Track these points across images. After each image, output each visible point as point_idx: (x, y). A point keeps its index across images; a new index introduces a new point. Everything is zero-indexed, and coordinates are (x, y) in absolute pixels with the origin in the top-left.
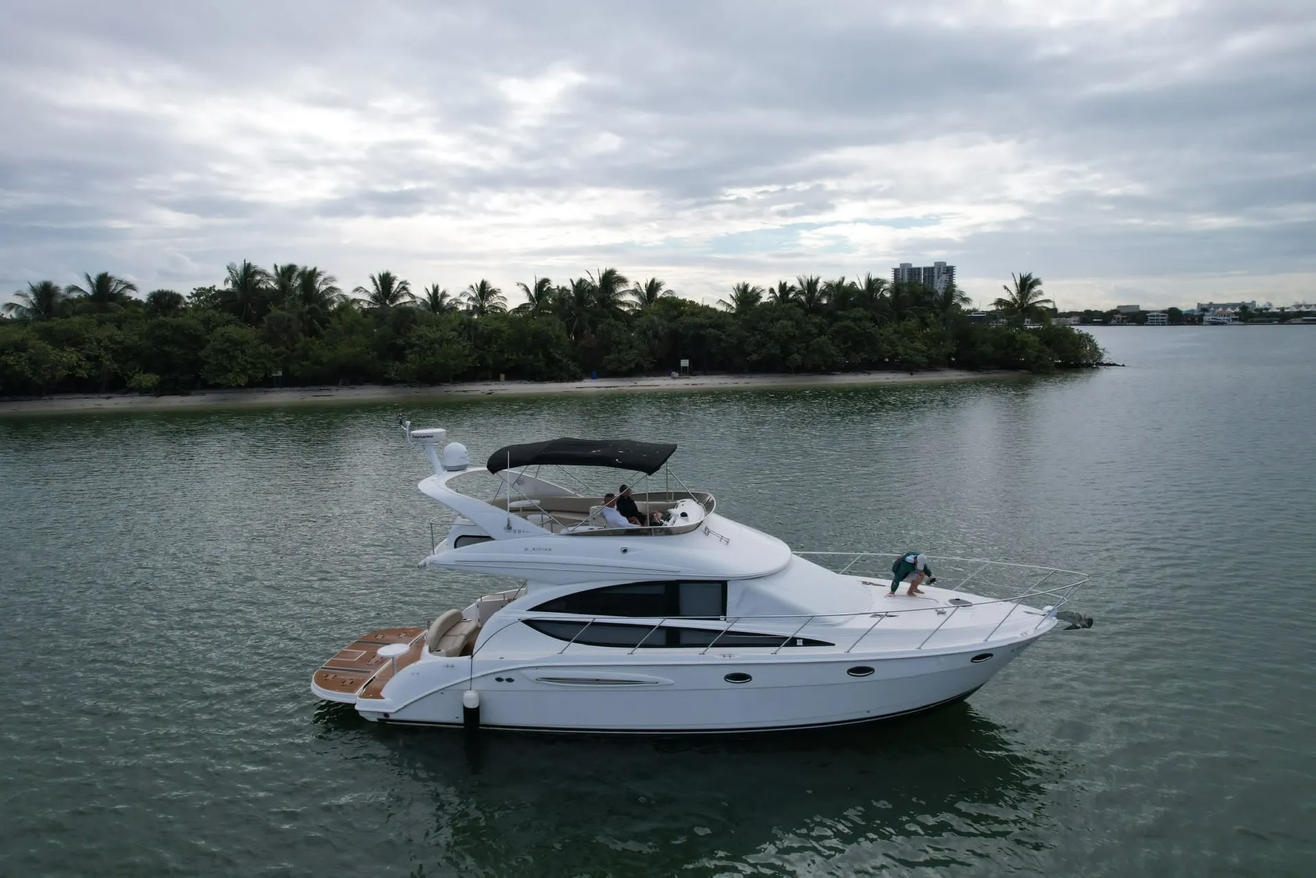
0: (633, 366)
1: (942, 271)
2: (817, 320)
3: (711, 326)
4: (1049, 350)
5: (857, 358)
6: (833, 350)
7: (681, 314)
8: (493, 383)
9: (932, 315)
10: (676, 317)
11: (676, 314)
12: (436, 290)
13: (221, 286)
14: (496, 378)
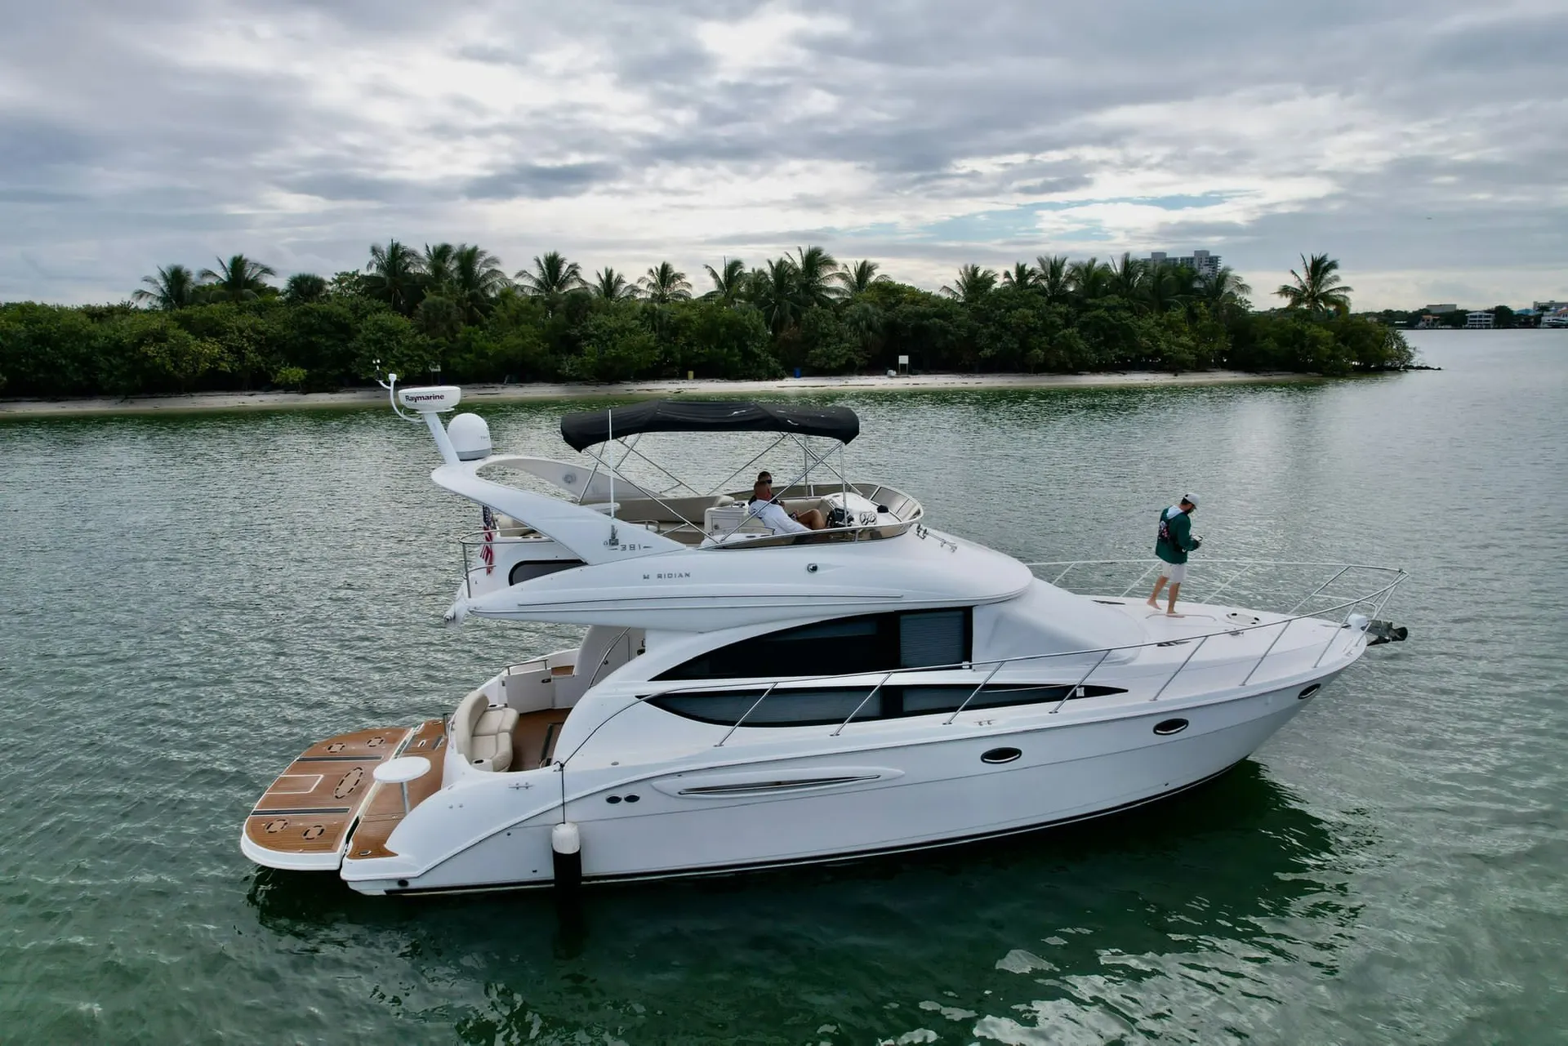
0: (843, 362)
1: (1204, 263)
2: (1063, 309)
3: (936, 315)
4: (1345, 349)
5: (1111, 355)
6: (1081, 345)
7: (899, 302)
8: (681, 381)
9: (1202, 304)
10: (893, 306)
11: (893, 301)
12: (609, 275)
13: (364, 272)
14: (683, 376)
